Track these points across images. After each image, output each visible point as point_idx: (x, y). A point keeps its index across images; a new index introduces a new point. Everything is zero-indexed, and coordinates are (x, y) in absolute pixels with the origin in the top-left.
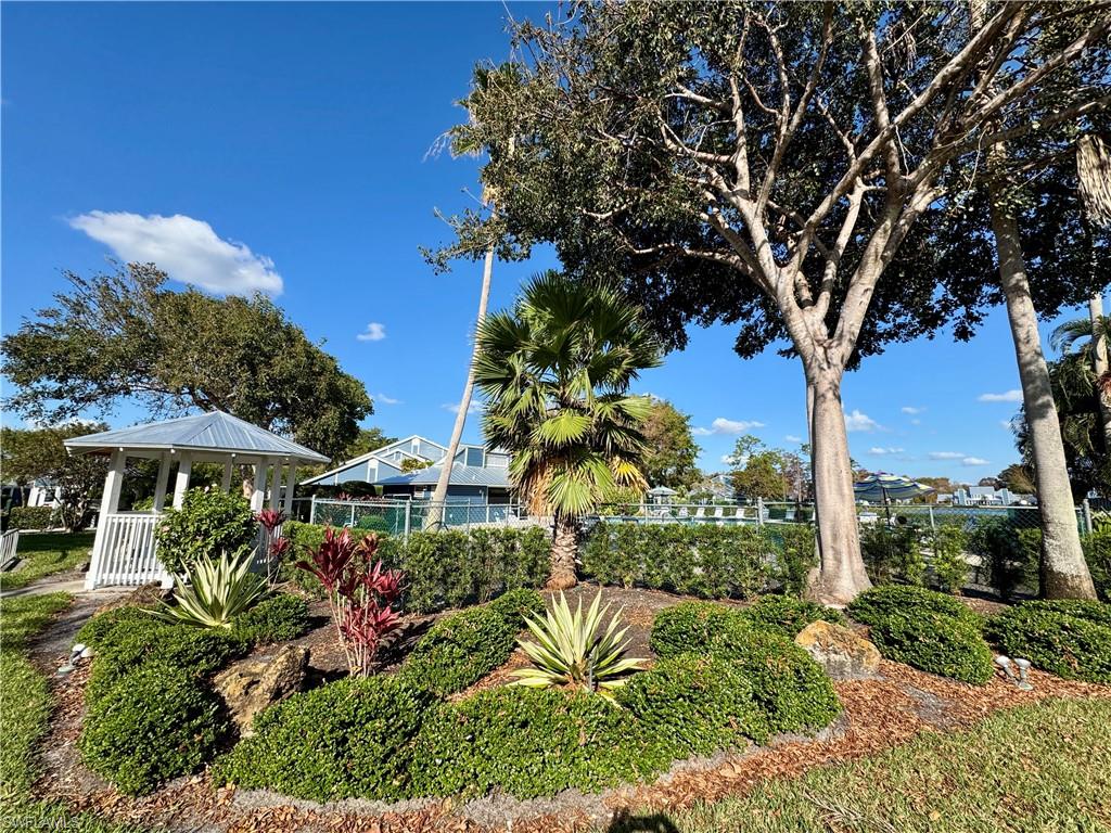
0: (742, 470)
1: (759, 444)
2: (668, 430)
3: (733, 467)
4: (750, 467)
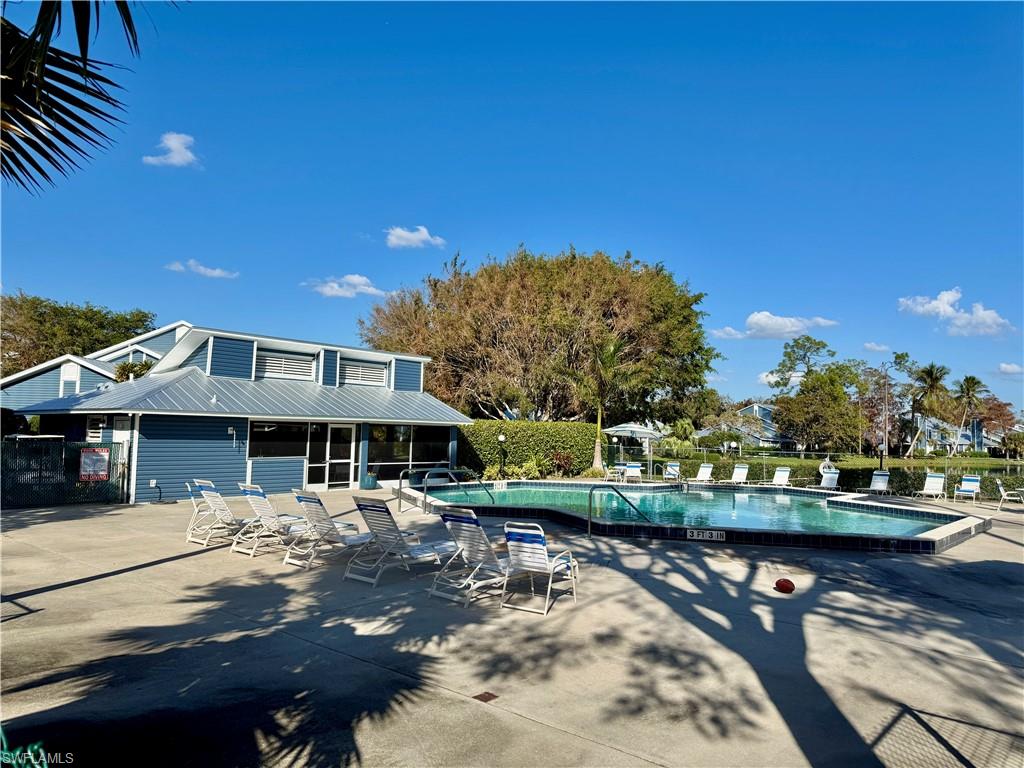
0: (792, 395)
1: (823, 352)
2: (658, 319)
3: (777, 391)
4: (805, 390)
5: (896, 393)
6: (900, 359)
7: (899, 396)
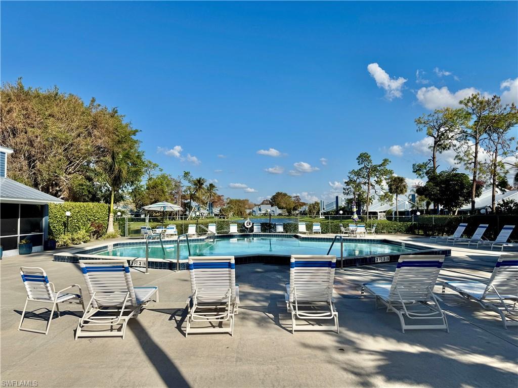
4: (148, 187)
5: (183, 190)
6: (186, 174)
7: (184, 192)
